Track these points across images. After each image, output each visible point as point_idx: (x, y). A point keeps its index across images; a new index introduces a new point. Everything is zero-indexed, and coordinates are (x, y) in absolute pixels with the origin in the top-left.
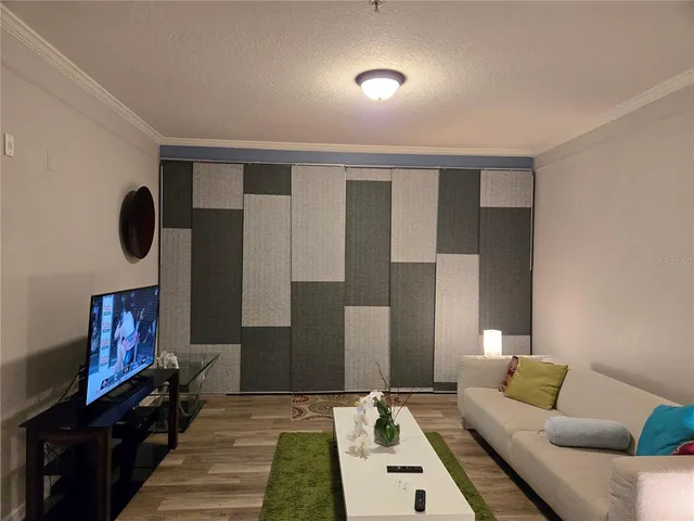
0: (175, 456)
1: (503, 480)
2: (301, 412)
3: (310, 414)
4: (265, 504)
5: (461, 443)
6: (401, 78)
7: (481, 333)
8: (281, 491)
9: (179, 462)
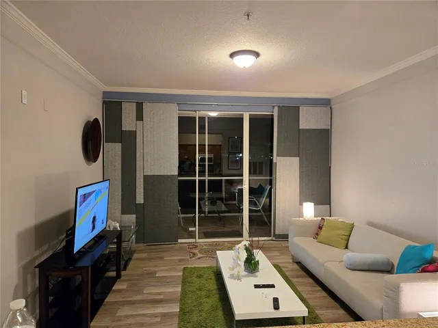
0: (122, 283)
1: (319, 290)
2: (194, 254)
3: (199, 255)
4: (181, 309)
5: (292, 270)
6: (257, 54)
7: (301, 204)
8: (189, 302)
9: (125, 287)
